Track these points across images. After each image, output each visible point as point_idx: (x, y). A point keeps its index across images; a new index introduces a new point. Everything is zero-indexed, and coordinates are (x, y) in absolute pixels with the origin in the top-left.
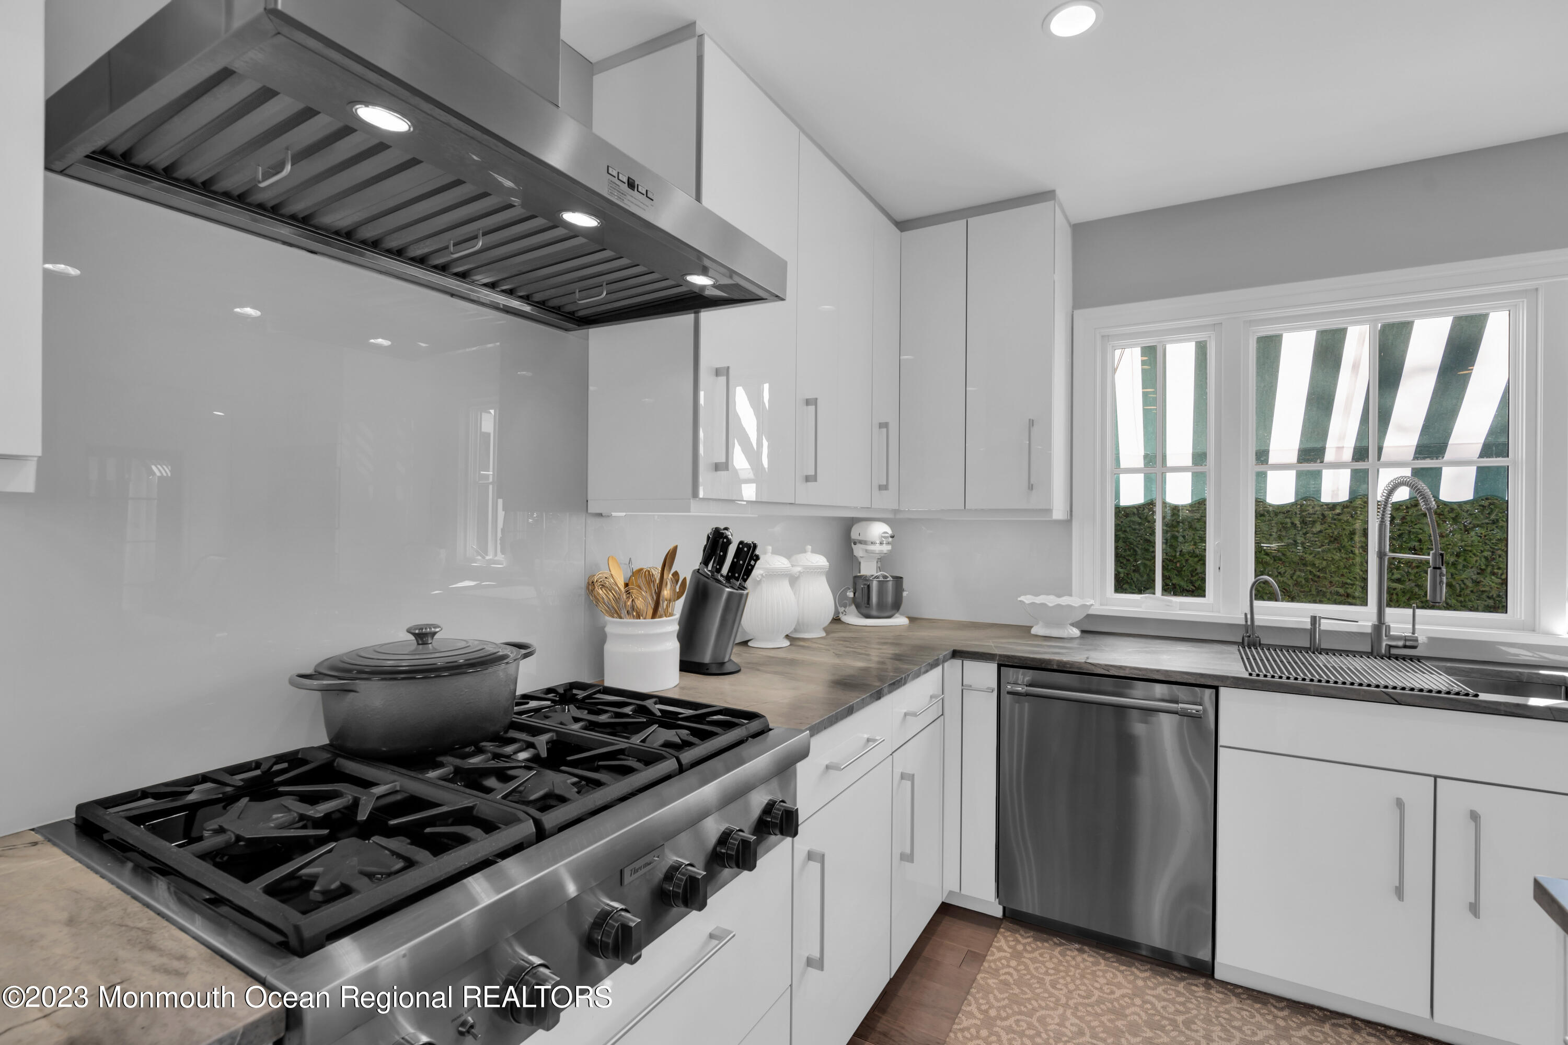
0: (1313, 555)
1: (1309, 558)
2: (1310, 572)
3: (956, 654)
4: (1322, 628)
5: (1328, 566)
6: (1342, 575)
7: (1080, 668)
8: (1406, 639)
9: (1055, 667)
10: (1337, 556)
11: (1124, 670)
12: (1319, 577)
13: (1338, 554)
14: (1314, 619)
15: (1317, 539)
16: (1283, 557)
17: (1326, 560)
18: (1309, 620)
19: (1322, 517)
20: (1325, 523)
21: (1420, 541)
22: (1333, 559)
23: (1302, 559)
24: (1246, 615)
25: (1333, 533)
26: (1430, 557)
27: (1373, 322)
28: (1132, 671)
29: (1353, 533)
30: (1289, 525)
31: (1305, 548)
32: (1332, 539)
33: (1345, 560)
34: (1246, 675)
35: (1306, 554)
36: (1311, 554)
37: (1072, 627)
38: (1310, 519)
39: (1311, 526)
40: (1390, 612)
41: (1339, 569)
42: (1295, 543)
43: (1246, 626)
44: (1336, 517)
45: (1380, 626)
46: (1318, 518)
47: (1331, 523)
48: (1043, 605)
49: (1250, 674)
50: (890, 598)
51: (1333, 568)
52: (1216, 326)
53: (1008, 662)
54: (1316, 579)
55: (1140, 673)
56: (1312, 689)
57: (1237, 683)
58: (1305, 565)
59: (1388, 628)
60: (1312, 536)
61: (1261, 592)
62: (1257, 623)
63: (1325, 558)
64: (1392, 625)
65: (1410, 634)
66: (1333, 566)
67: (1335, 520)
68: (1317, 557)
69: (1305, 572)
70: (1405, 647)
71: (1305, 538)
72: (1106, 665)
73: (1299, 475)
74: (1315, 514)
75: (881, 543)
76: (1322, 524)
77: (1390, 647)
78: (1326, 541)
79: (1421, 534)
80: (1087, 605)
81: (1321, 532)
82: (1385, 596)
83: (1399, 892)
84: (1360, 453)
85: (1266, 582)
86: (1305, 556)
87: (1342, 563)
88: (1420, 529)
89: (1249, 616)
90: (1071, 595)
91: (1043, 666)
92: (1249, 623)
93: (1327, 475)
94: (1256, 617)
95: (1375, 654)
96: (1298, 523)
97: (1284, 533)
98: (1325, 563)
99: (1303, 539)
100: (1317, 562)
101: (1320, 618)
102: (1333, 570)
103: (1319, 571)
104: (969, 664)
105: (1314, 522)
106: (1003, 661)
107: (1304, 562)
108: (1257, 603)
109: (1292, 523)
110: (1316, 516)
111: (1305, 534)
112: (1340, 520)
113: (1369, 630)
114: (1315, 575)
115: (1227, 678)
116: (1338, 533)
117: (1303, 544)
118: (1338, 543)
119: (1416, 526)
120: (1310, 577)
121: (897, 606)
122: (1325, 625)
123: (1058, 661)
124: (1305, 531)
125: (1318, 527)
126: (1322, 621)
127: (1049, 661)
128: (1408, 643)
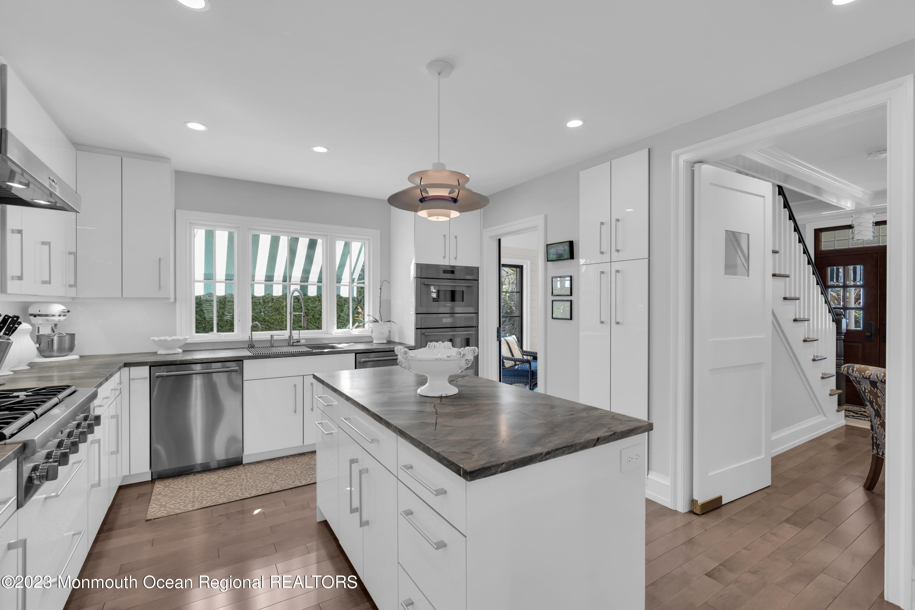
0: (268, 317)
1: (267, 318)
2: (267, 325)
3: (127, 365)
4: (274, 339)
5: (275, 322)
6: (280, 326)
7: (191, 362)
8: (297, 340)
9: (179, 363)
10: (278, 317)
11: (209, 359)
12: (271, 327)
13: (278, 316)
14: (272, 336)
15: (270, 310)
16: (256, 319)
17: (273, 319)
18: (270, 337)
19: (272, 300)
20: (273, 302)
21: (308, 310)
22: (277, 319)
23: (264, 319)
24: (249, 337)
25: (276, 307)
26: (302, 313)
27: (288, 236)
28: (212, 359)
29: (283, 307)
30: (258, 303)
31: (265, 314)
32: (276, 309)
33: (281, 319)
34: (252, 355)
35: (265, 316)
36: (267, 316)
37: (178, 349)
38: (267, 300)
39: (267, 303)
40: (293, 332)
41: (279, 323)
42: (261, 312)
43: (250, 340)
44: (277, 299)
45: (291, 336)
46: (270, 300)
47: (276, 302)
48: (166, 340)
49: (253, 354)
50: (67, 345)
51: (276, 323)
52: (237, 228)
53: (155, 364)
54: (270, 328)
55: (215, 359)
56: (272, 356)
57: (249, 358)
58: (265, 322)
59: (293, 336)
60: (268, 308)
61: (254, 328)
62: (253, 340)
63: (273, 318)
64: (294, 336)
65: (298, 338)
66: (276, 322)
67: (277, 301)
68: (270, 318)
69: (265, 325)
70: (297, 342)
71: (265, 309)
72: (201, 359)
73: (266, 286)
74: (269, 298)
75: (60, 316)
76: (272, 303)
77: (293, 342)
78: (274, 311)
79: (308, 306)
80: (186, 338)
81: (271, 306)
82: (292, 328)
83: (295, 412)
84: (285, 280)
85: (257, 324)
86: (265, 317)
87: (280, 320)
88: (308, 305)
89: (251, 337)
90: (176, 336)
91: (173, 363)
92: (251, 340)
93: (275, 286)
94: (253, 337)
95: (289, 345)
96: (261, 302)
97: (256, 307)
98: (273, 321)
99: (264, 310)
100: (270, 320)
101: (273, 335)
102: (277, 323)
103: (271, 324)
104: (132, 369)
105: (269, 302)
106: (153, 364)
107: (264, 321)
108: (253, 333)
109: (259, 302)
110: (269, 299)
111: (265, 307)
112: (279, 301)
113: (287, 338)
114: (269, 326)
115: (246, 356)
116: (278, 307)
117: (264, 312)
118: (278, 311)
119: (307, 303)
120: (267, 327)
121: (71, 349)
122: (275, 338)
123: (180, 360)
124: (264, 306)
125: (270, 304)
126: (274, 336)
127: (176, 361)
128: (298, 341)
